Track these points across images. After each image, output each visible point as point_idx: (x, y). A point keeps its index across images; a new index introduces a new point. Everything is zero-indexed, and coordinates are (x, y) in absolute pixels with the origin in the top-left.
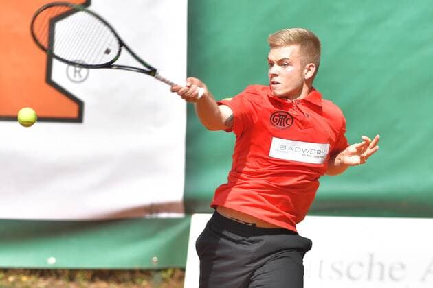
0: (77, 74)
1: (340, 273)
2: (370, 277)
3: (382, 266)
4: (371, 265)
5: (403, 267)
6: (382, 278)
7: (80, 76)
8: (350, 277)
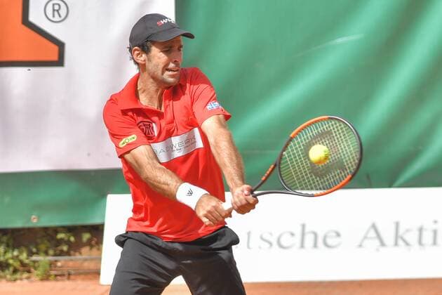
0: (56, 13)
1: (271, 244)
2: (302, 246)
3: (315, 235)
4: (303, 234)
5: (338, 235)
6: (315, 245)
7: (60, 16)
8: (281, 246)
